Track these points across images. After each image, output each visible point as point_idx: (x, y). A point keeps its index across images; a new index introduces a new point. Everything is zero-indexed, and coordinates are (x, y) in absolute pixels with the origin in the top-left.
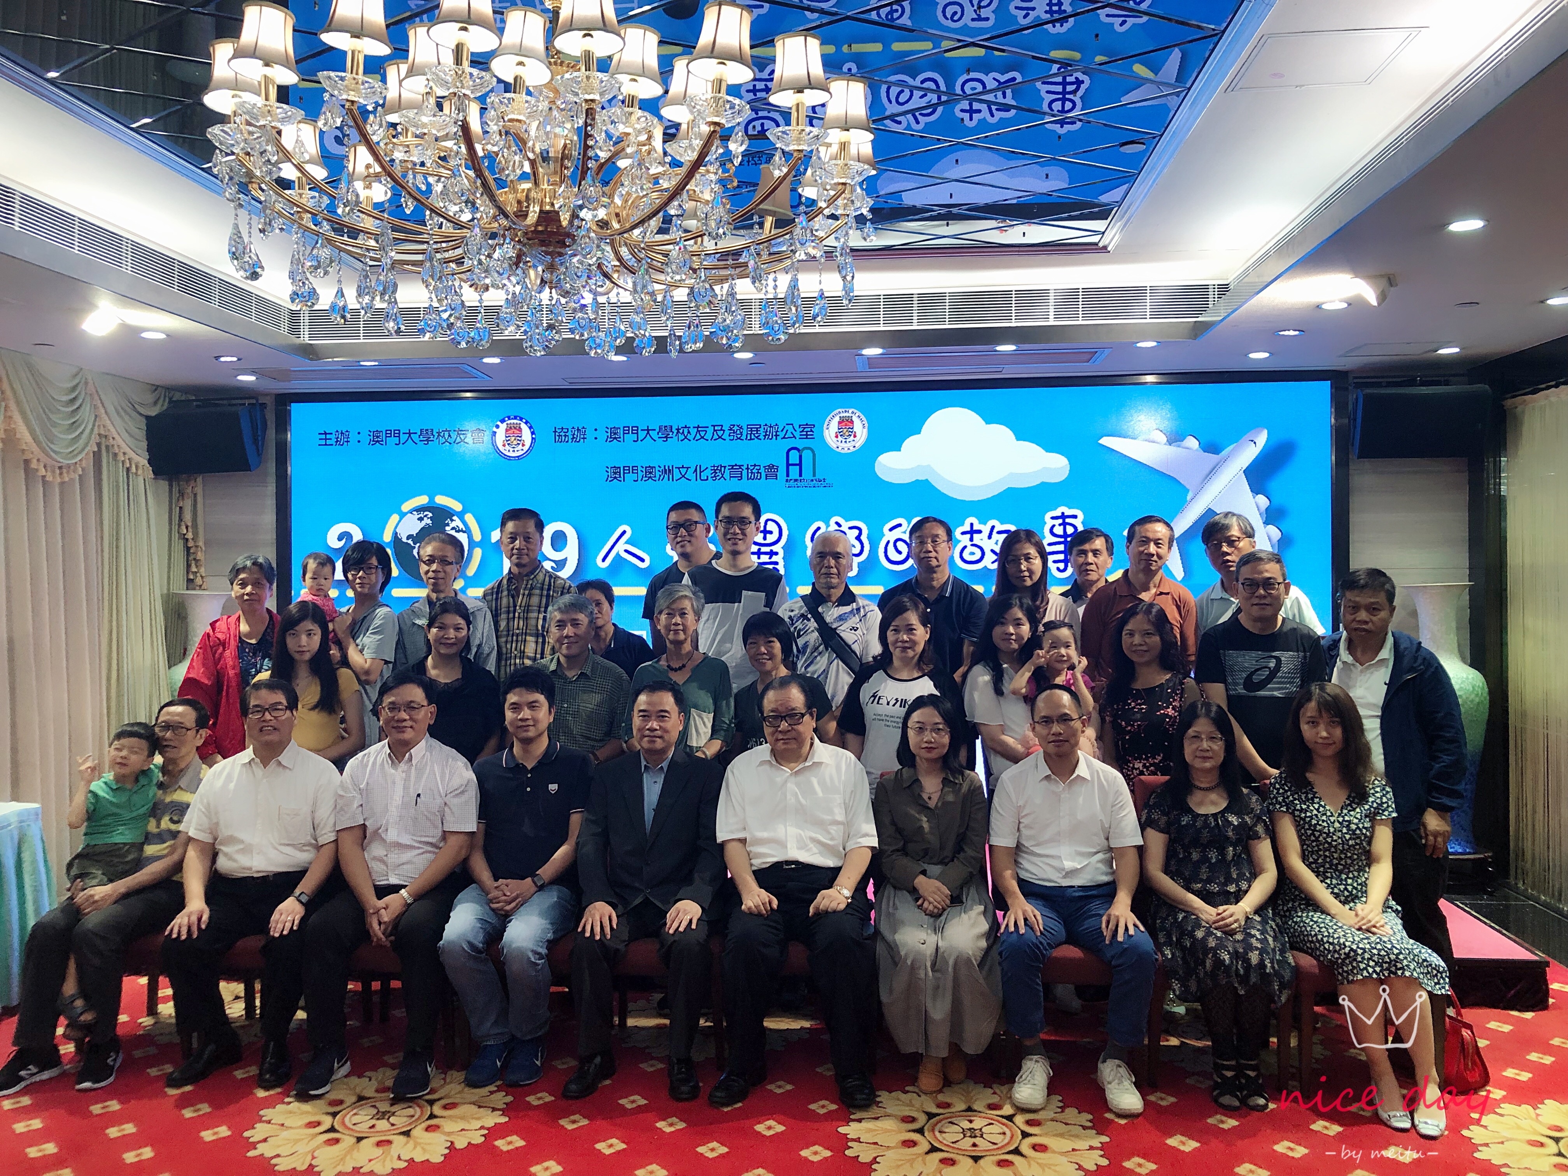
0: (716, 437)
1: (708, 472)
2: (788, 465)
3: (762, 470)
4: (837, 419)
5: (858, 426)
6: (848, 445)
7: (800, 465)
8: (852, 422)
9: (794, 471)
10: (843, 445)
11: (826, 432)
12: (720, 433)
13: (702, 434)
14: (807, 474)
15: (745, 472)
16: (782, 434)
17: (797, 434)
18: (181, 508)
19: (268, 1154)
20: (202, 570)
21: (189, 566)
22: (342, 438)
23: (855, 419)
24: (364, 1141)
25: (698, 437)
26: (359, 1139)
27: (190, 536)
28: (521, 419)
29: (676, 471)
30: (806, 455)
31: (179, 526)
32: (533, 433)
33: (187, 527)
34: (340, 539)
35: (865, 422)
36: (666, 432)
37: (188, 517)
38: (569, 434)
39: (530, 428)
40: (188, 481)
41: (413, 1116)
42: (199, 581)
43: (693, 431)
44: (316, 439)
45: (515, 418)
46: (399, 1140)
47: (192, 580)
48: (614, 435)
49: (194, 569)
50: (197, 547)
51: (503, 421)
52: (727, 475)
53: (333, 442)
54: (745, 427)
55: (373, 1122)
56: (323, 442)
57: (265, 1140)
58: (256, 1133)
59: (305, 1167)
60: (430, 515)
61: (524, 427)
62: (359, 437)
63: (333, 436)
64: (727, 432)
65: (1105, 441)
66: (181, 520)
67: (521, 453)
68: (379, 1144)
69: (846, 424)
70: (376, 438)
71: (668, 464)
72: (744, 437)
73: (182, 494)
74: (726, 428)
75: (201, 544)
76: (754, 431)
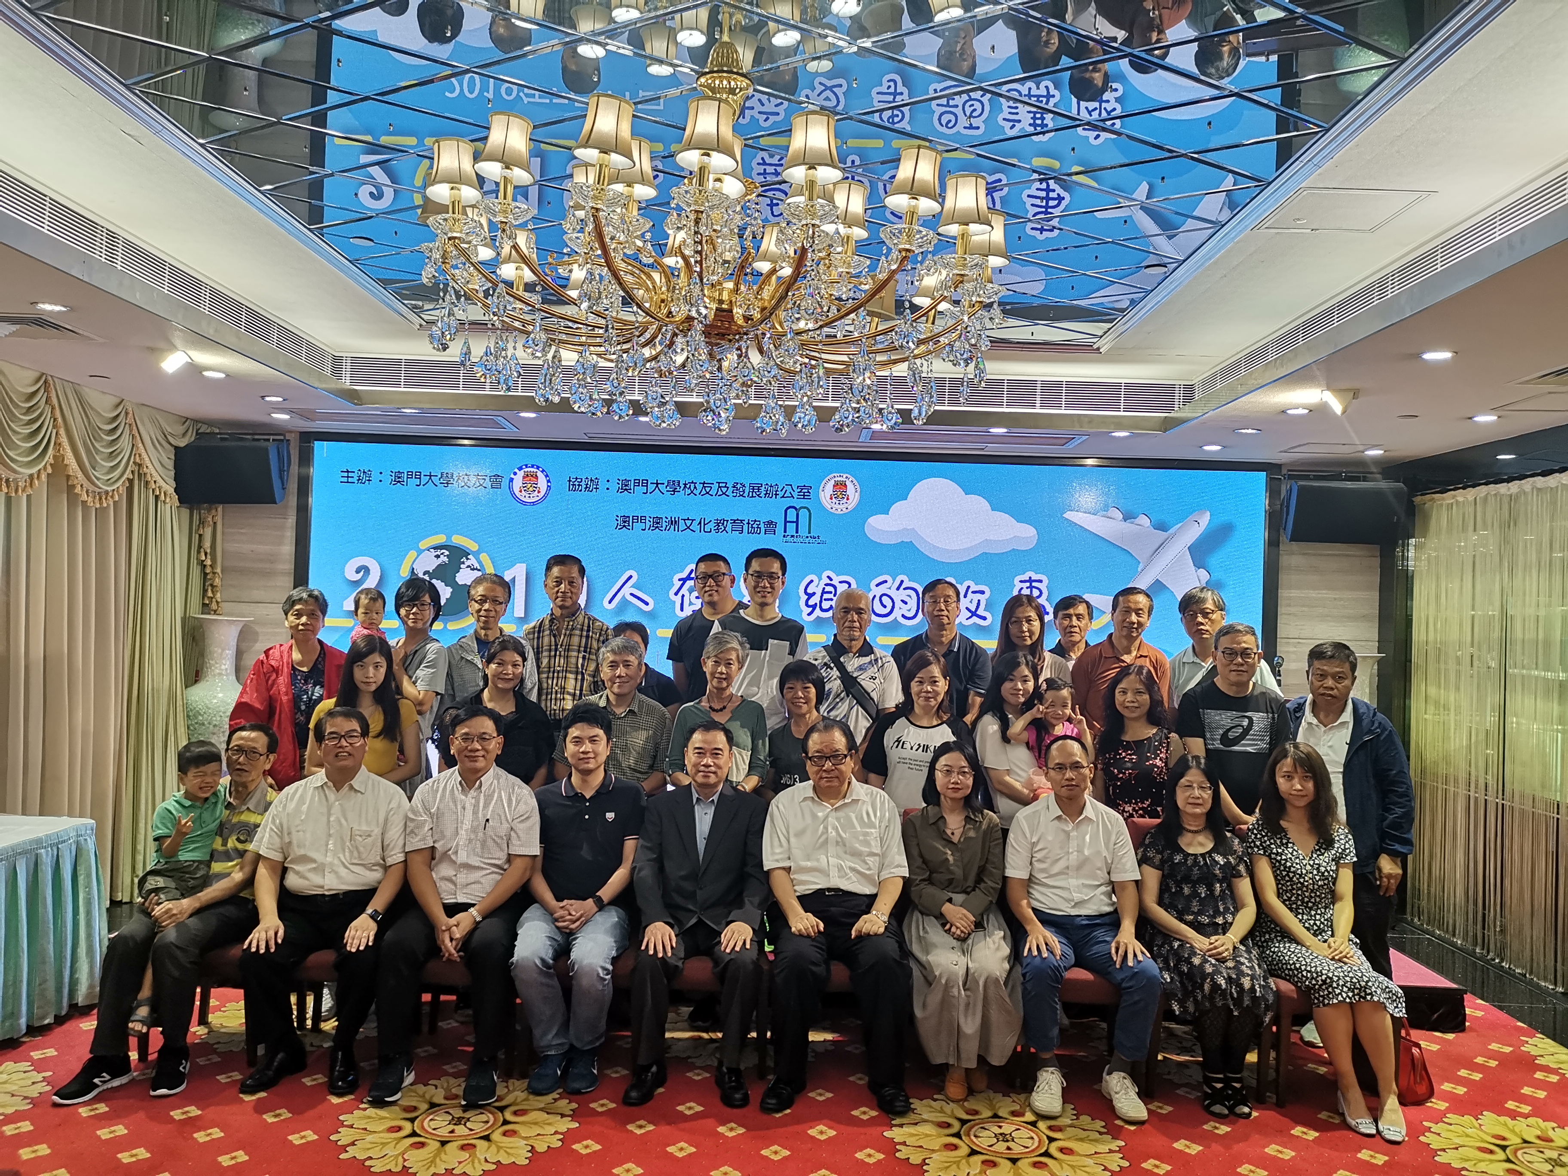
0: (720, 493)
1: (712, 525)
2: (786, 522)
3: (762, 526)
4: (832, 482)
5: (850, 489)
6: (841, 506)
7: (797, 522)
8: (845, 486)
9: (791, 528)
10: (837, 506)
11: (822, 494)
12: (724, 490)
13: (708, 489)
14: (803, 531)
15: (745, 527)
16: (781, 494)
17: (795, 495)
18: (200, 536)
19: (361, 1156)
20: (218, 595)
21: (205, 591)
22: (365, 477)
23: (848, 483)
24: (449, 1145)
25: (704, 492)
26: (444, 1143)
27: (208, 562)
28: (538, 468)
29: (681, 522)
30: (803, 513)
31: (199, 552)
32: (549, 481)
33: (206, 554)
34: (358, 572)
35: (858, 487)
36: (674, 487)
37: (207, 544)
38: (583, 483)
39: (547, 476)
40: (209, 510)
41: (487, 1122)
42: (214, 606)
43: (700, 486)
44: (339, 477)
45: (533, 466)
46: (481, 1144)
47: (207, 605)
48: (625, 487)
49: (210, 594)
50: (214, 573)
51: (520, 469)
52: (729, 528)
53: (355, 479)
54: (747, 485)
55: (451, 1127)
56: (345, 480)
57: (353, 1144)
58: (343, 1136)
59: (399, 1169)
60: (447, 553)
61: (539, 474)
62: (381, 477)
63: (355, 475)
64: (731, 489)
65: (1068, 515)
66: (200, 547)
67: (537, 499)
68: (463, 1148)
69: (840, 487)
70: (398, 479)
71: (675, 515)
72: (746, 494)
73: (202, 523)
74: (730, 485)
75: (219, 570)
76: (755, 489)
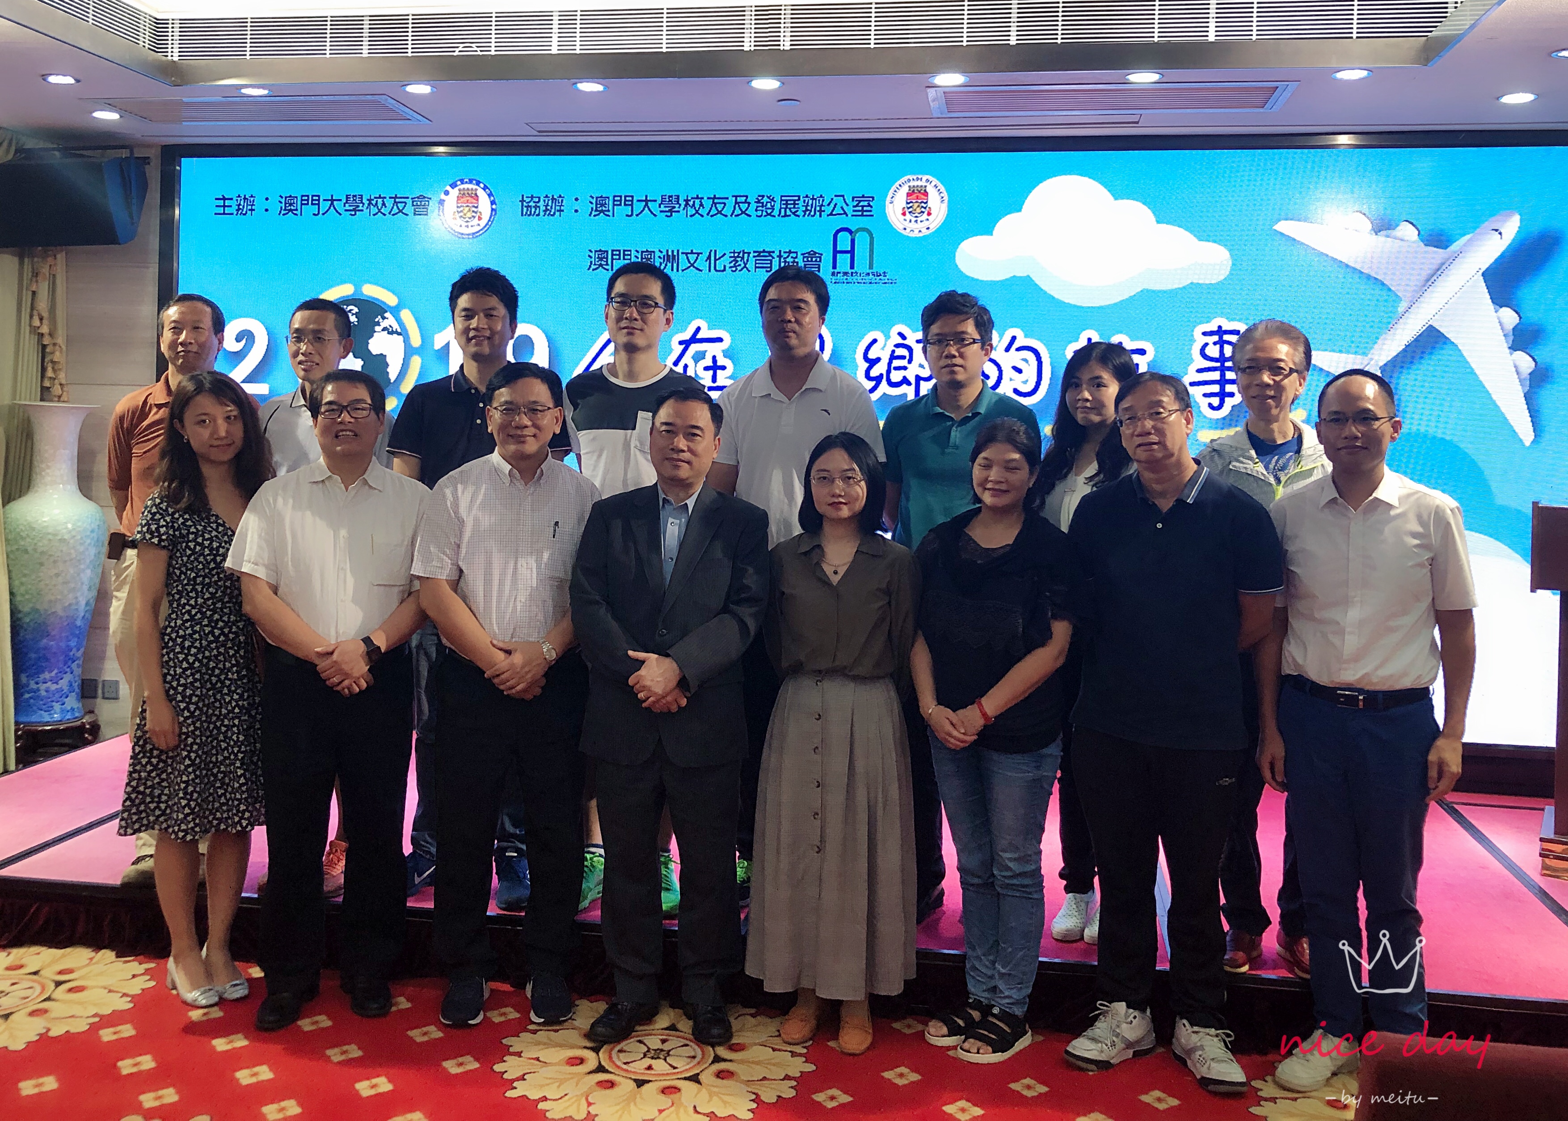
0: (737, 211)
1: (726, 261)
2: (836, 252)
4: (905, 189)
5: (934, 199)
6: (920, 225)
7: (852, 252)
8: (926, 194)
9: (843, 261)
10: (913, 225)
11: (889, 209)
12: (744, 207)
13: (720, 207)
14: (862, 264)
16: (828, 210)
17: (849, 210)
18: (34, 293)
20: (62, 376)
21: (44, 370)
22: (246, 206)
23: (930, 189)
25: (714, 211)
27: (45, 329)
28: (478, 183)
29: (682, 257)
30: (862, 240)
31: (31, 316)
32: (493, 203)
33: (41, 319)
34: (238, 339)
35: (945, 195)
36: (670, 204)
37: (43, 305)
38: (541, 204)
39: (490, 195)
40: (44, 257)
43: (707, 203)
44: (212, 206)
45: (471, 181)
48: (600, 206)
49: (50, 373)
50: (55, 344)
51: (454, 186)
52: (751, 265)
53: (233, 210)
54: (778, 199)
56: (221, 210)
60: (356, 310)
61: (481, 193)
62: (267, 204)
63: (234, 203)
64: (754, 205)
65: (1283, 227)
66: (32, 308)
67: (477, 229)
69: (918, 196)
70: (289, 206)
71: (672, 248)
72: (776, 213)
73: (36, 274)
74: (752, 199)
76: (790, 205)
